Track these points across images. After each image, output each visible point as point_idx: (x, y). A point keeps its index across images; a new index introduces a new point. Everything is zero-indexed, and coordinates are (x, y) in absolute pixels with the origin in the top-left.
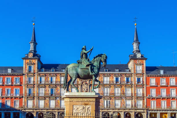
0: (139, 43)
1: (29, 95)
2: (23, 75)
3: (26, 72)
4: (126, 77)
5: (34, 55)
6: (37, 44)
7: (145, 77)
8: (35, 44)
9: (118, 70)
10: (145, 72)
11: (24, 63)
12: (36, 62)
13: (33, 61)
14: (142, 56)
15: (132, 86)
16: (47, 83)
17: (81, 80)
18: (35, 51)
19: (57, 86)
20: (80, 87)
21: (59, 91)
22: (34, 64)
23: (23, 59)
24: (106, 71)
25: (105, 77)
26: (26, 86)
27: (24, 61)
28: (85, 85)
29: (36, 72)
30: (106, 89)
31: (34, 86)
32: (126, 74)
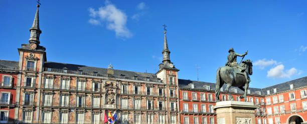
2: (18, 73)
3: (24, 69)
4: (158, 89)
5: (38, 47)
6: (41, 33)
7: (177, 90)
8: (38, 32)
10: (177, 85)
11: (21, 56)
12: (41, 57)
13: (37, 55)
15: (166, 99)
16: (56, 88)
18: (37, 42)
19: (72, 93)
20: (104, 96)
21: (75, 100)
22: (38, 59)
23: (20, 50)
26: (23, 90)
27: (22, 53)
28: (111, 95)
29: (40, 71)
31: (36, 91)
32: (158, 85)
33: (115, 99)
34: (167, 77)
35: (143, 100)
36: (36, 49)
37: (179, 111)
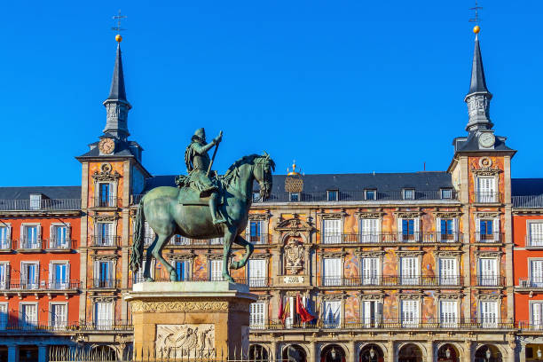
0: (489, 96)
1: (102, 284)
2: (81, 214)
3: (92, 204)
4: (439, 220)
5: (119, 146)
6: (130, 108)
8: (124, 107)
9: (411, 194)
10: (507, 200)
11: (85, 174)
12: (124, 168)
13: (117, 167)
14: (498, 143)
15: (464, 249)
17: (282, 232)
18: (123, 132)
21: (205, 270)
22: (119, 177)
23: (82, 159)
24: (370, 198)
25: (366, 218)
26: (93, 253)
27: (85, 166)
28: (296, 249)
29: (125, 204)
30: (368, 261)
31: (119, 252)
32: (438, 208)
33: (306, 259)
34: (469, 178)
35: (388, 258)
36: (116, 150)
37: (509, 282)
